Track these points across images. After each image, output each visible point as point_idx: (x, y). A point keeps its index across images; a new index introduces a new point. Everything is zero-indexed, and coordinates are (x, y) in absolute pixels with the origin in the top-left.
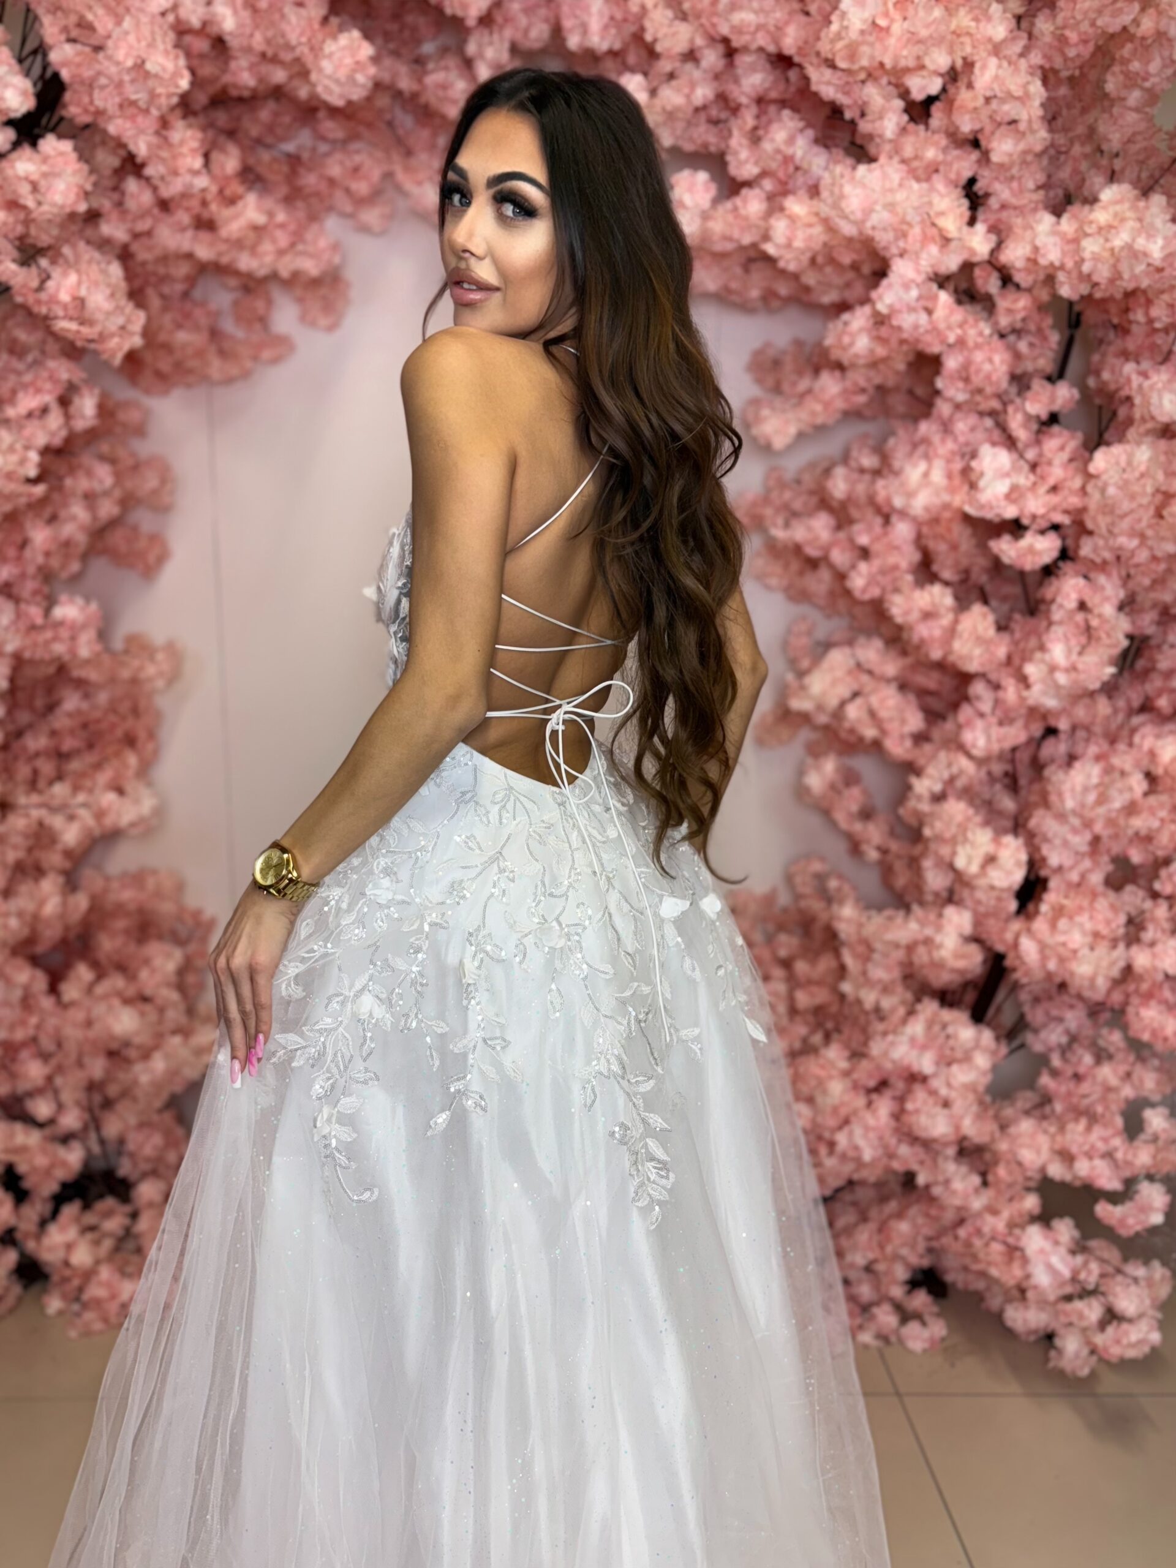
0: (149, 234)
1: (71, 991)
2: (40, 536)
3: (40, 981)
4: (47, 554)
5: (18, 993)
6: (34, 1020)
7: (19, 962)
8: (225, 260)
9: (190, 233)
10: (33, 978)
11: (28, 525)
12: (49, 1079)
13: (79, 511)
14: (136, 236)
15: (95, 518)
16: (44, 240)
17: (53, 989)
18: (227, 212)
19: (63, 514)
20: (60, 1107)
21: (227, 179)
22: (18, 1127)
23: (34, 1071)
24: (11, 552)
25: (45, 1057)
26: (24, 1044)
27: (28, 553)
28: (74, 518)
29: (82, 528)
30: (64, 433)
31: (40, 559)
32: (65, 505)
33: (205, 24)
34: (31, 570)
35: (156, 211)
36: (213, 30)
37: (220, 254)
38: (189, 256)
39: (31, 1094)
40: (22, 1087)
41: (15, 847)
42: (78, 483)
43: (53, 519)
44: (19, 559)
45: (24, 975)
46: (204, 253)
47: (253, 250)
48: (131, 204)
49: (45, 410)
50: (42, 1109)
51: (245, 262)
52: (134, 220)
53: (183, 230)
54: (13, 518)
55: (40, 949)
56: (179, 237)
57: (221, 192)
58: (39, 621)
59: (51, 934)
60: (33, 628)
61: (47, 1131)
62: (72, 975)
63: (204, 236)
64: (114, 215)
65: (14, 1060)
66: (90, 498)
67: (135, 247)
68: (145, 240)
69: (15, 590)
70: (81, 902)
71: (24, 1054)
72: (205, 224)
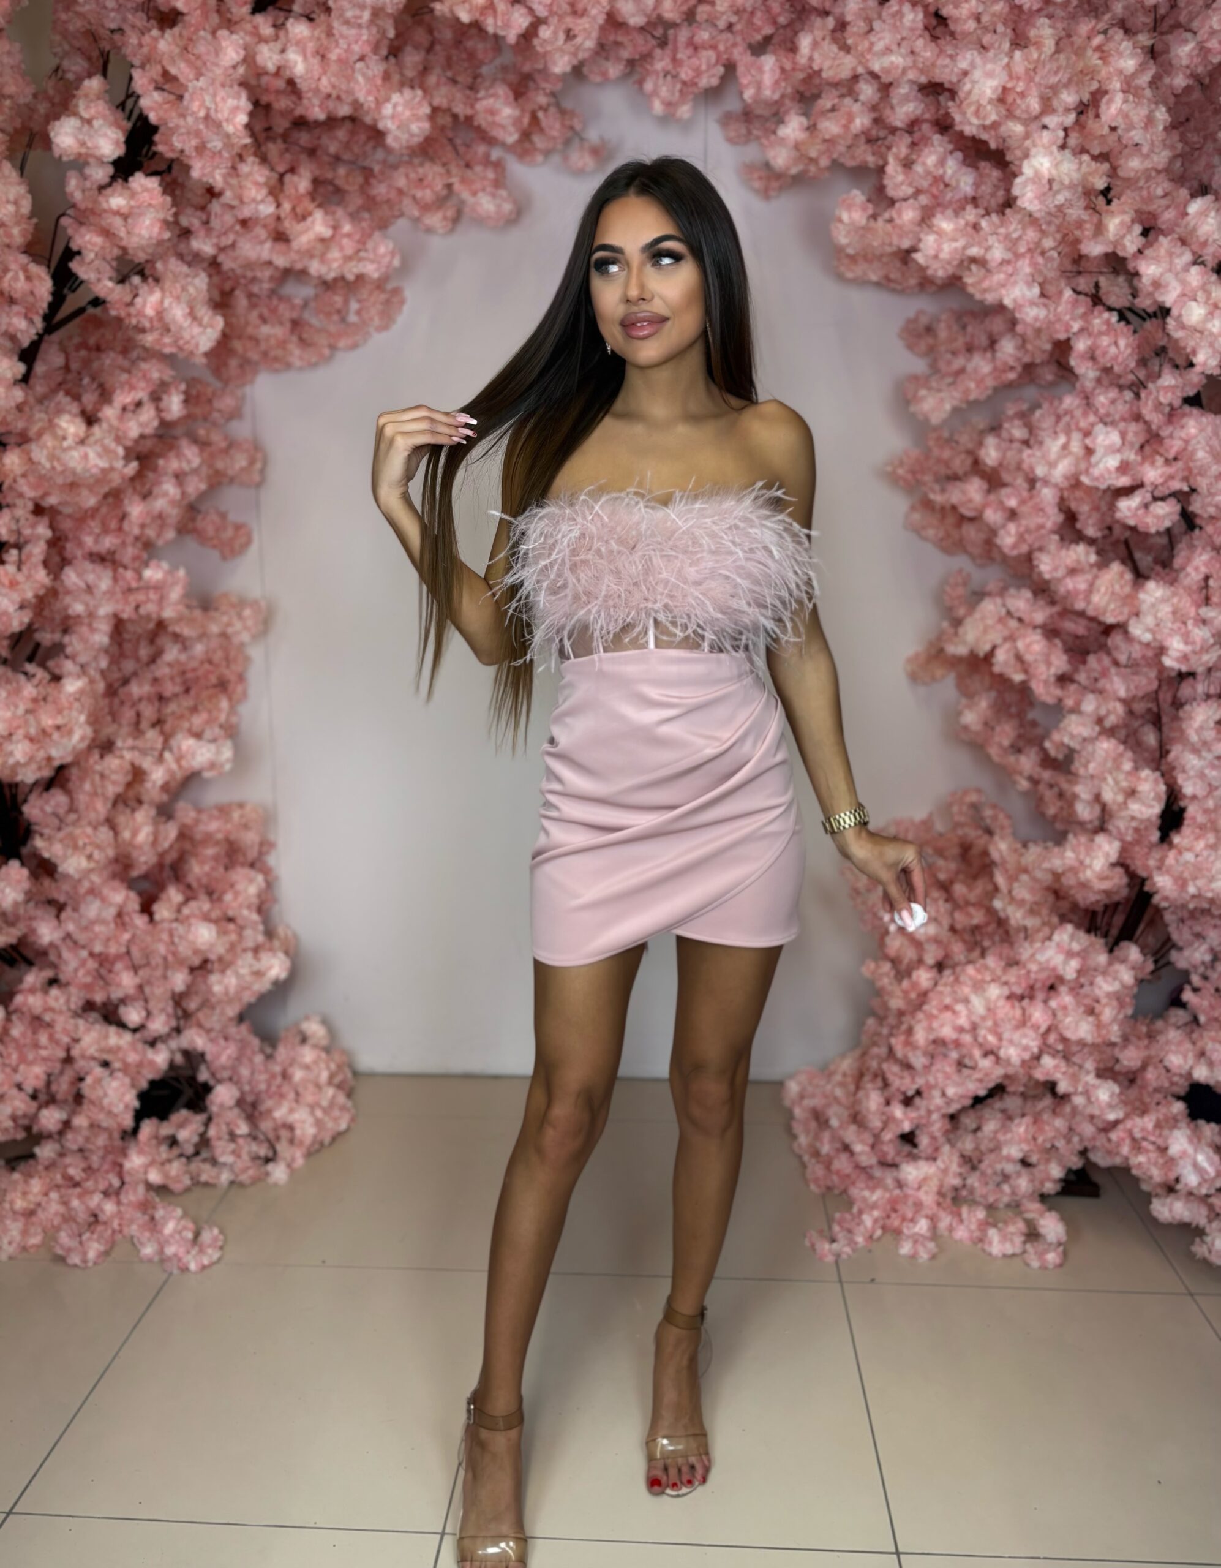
0: (233, 246)
1: (162, 911)
2: (136, 510)
3: (134, 903)
4: (143, 526)
5: (111, 912)
6: (126, 936)
7: (116, 883)
8: (299, 266)
9: (268, 245)
10: (127, 898)
11: (126, 502)
12: (140, 988)
13: (170, 488)
14: (222, 249)
15: (184, 494)
16: (141, 257)
17: (146, 908)
18: (301, 226)
19: (156, 490)
20: (149, 1014)
21: (299, 198)
22: (112, 1030)
23: (127, 981)
24: (113, 525)
25: (135, 969)
26: (118, 957)
27: (126, 526)
28: (166, 494)
29: (173, 503)
30: (156, 423)
31: (136, 531)
32: (158, 483)
33: (279, 68)
34: (130, 540)
35: (238, 227)
36: (287, 74)
37: (294, 261)
38: (269, 263)
39: (123, 1001)
40: (116, 994)
41: (114, 783)
42: (171, 464)
43: (146, 496)
44: (120, 529)
45: (120, 896)
46: (281, 262)
47: (323, 258)
48: (215, 223)
49: (139, 404)
50: (133, 1015)
51: (315, 267)
52: (219, 237)
53: (262, 242)
54: (114, 496)
55: (135, 873)
56: (258, 248)
57: (294, 209)
58: (134, 585)
59: (145, 860)
60: (130, 590)
61: (138, 1035)
62: (164, 896)
63: (280, 246)
64: (202, 233)
65: (110, 971)
66: (179, 477)
67: (221, 258)
68: (230, 253)
69: (117, 557)
70: (171, 832)
71: (119, 966)
72: (281, 237)
